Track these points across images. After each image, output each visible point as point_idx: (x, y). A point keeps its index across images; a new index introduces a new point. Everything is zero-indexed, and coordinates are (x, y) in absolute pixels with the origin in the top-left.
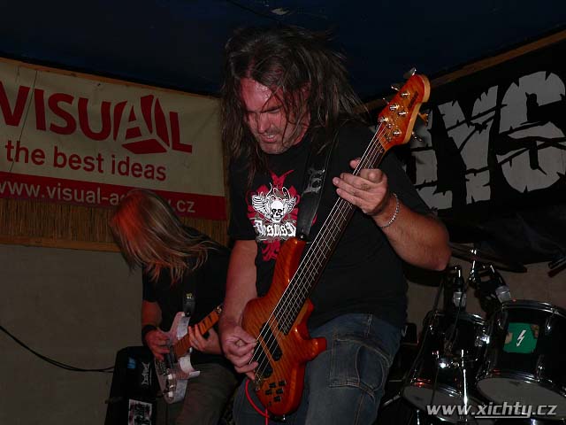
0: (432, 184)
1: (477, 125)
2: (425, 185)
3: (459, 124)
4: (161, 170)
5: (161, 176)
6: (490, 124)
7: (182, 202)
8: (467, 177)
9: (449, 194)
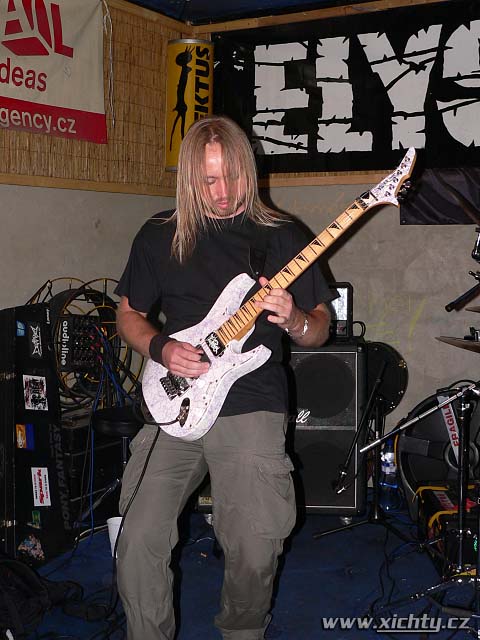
0: (345, 121)
1: (411, 64)
2: (334, 120)
3: (386, 59)
4: (42, 78)
5: (42, 86)
6: (430, 66)
7: (62, 119)
8: (393, 119)
9: (368, 136)
